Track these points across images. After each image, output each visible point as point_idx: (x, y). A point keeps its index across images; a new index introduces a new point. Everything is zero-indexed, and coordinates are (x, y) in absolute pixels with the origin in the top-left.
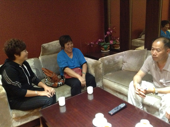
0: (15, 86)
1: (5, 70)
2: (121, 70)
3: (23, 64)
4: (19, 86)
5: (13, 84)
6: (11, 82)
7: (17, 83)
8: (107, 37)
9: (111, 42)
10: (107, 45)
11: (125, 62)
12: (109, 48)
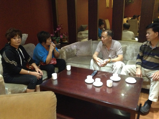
0: (11, 64)
1: (4, 52)
2: (76, 56)
3: (19, 49)
4: (15, 65)
5: (10, 63)
6: (9, 61)
7: (13, 62)
8: (57, 32)
9: (61, 37)
10: (57, 39)
11: (78, 50)
12: (60, 41)
